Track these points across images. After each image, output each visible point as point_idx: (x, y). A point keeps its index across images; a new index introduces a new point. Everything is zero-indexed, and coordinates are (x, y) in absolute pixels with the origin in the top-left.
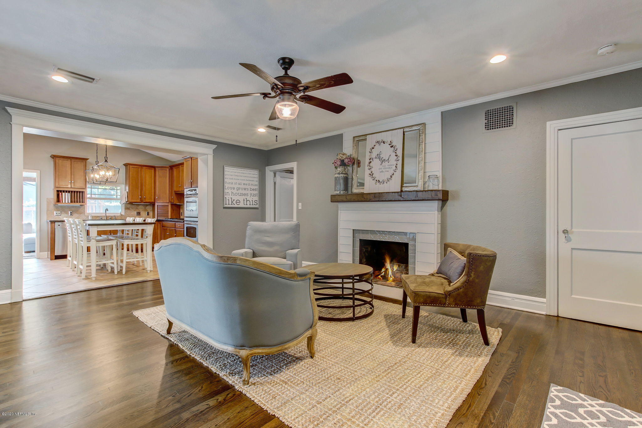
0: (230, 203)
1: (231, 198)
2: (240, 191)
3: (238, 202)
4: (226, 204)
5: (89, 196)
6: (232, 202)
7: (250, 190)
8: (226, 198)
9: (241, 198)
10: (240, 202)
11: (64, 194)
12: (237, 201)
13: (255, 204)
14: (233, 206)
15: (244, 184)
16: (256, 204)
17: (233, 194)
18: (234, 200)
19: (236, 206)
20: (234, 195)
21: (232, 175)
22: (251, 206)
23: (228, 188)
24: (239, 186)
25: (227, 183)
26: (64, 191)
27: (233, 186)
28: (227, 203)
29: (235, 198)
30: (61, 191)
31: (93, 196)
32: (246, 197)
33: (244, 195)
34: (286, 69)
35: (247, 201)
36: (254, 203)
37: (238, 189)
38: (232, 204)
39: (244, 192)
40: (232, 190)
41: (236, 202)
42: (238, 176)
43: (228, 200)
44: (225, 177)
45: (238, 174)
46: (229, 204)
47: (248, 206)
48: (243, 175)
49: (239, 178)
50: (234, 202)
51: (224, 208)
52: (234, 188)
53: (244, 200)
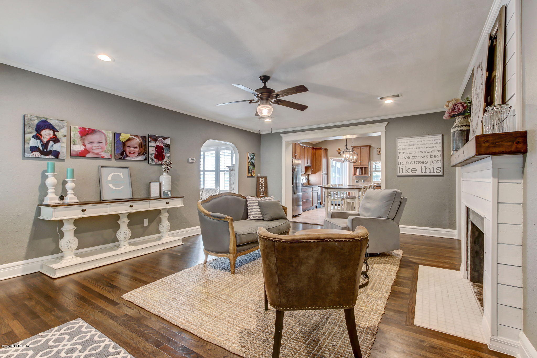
0: (404, 171)
1: (406, 167)
2: (417, 160)
3: (414, 170)
4: (399, 173)
5: (374, 170)
6: (406, 171)
7: (430, 157)
8: (399, 167)
9: (418, 167)
10: (416, 170)
11: (357, 169)
12: (412, 169)
13: (437, 172)
14: (408, 174)
15: (422, 152)
16: (439, 171)
17: (407, 163)
18: (409, 169)
19: (411, 174)
20: (409, 164)
21: (405, 145)
22: (432, 174)
23: (402, 158)
24: (415, 155)
25: (400, 153)
26: (358, 168)
27: (407, 155)
28: (401, 172)
29: (411, 167)
30: (356, 168)
31: (377, 170)
32: (425, 165)
33: (422, 162)
34: (265, 83)
35: (425, 169)
36: (435, 170)
37: (414, 158)
38: (406, 173)
39: (421, 160)
40: (407, 160)
41: (412, 171)
42: (414, 145)
43: (402, 169)
44: (398, 148)
45: (415, 143)
46: (403, 173)
47: (428, 174)
48: (420, 143)
49: (415, 146)
50: (409, 171)
51: (398, 176)
52: (409, 158)
53: (422, 168)
